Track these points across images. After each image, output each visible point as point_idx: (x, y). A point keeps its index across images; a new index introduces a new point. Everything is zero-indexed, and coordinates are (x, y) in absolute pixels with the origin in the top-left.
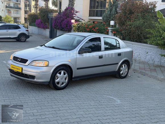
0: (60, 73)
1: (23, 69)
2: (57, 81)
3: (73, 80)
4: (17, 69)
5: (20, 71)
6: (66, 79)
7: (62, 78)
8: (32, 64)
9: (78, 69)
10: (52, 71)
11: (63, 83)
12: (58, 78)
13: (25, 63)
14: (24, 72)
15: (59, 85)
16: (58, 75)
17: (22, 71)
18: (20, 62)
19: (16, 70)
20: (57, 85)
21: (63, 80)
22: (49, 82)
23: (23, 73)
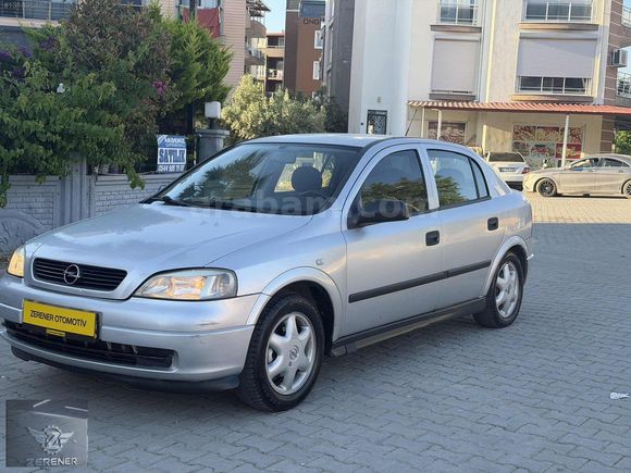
1: (104, 319)
4: (70, 321)
5: (89, 331)
8: (147, 293)
9: (353, 298)
11: (298, 373)
13: (112, 287)
14: (110, 334)
15: (283, 389)
17: (98, 331)
18: (79, 284)
20: (273, 384)
21: (296, 362)
22: (241, 376)
23: (104, 338)
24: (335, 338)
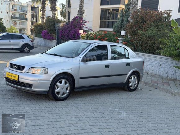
0: (61, 82)
1: (20, 77)
2: (56, 90)
3: (75, 90)
4: (13, 77)
5: (16, 79)
6: (67, 89)
7: (62, 87)
9: (81, 78)
10: (51, 79)
11: (63, 94)
12: (58, 88)
13: (22, 70)
14: (20, 80)
15: (59, 96)
16: (58, 84)
17: (18, 79)
18: (17, 69)
19: (11, 78)
20: (57, 95)
21: (64, 90)
22: (48, 92)
24: (75, 87)
